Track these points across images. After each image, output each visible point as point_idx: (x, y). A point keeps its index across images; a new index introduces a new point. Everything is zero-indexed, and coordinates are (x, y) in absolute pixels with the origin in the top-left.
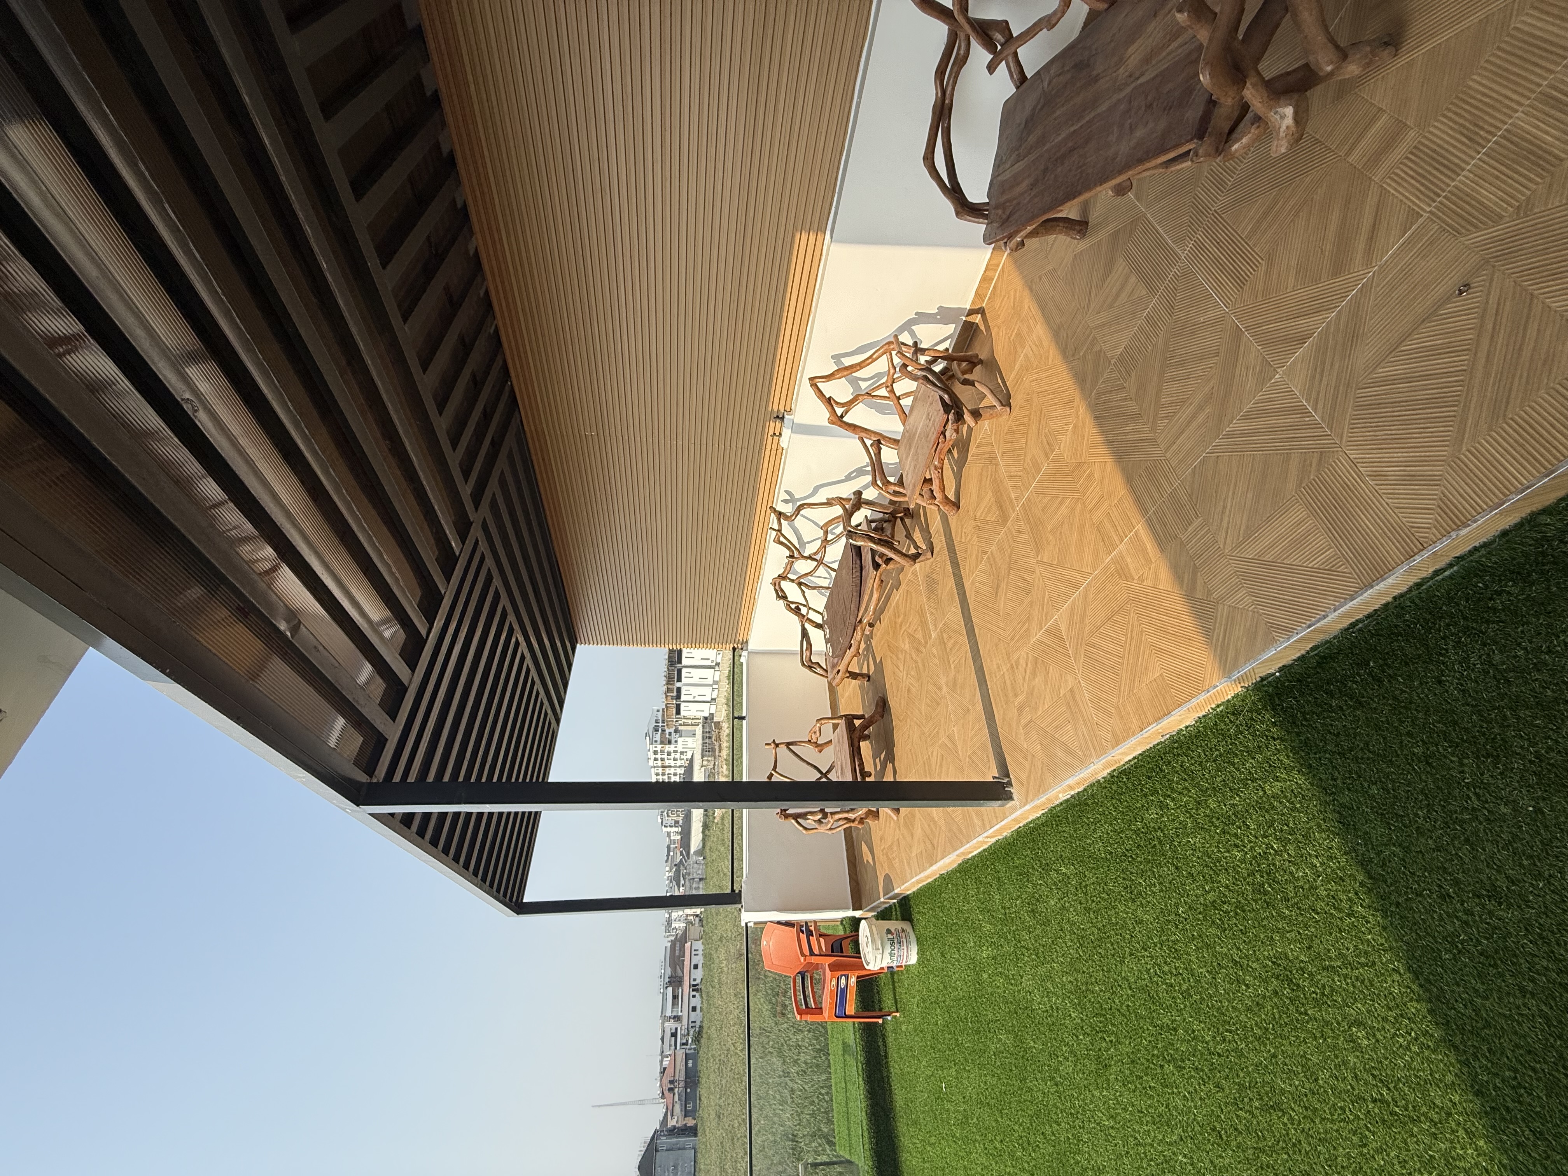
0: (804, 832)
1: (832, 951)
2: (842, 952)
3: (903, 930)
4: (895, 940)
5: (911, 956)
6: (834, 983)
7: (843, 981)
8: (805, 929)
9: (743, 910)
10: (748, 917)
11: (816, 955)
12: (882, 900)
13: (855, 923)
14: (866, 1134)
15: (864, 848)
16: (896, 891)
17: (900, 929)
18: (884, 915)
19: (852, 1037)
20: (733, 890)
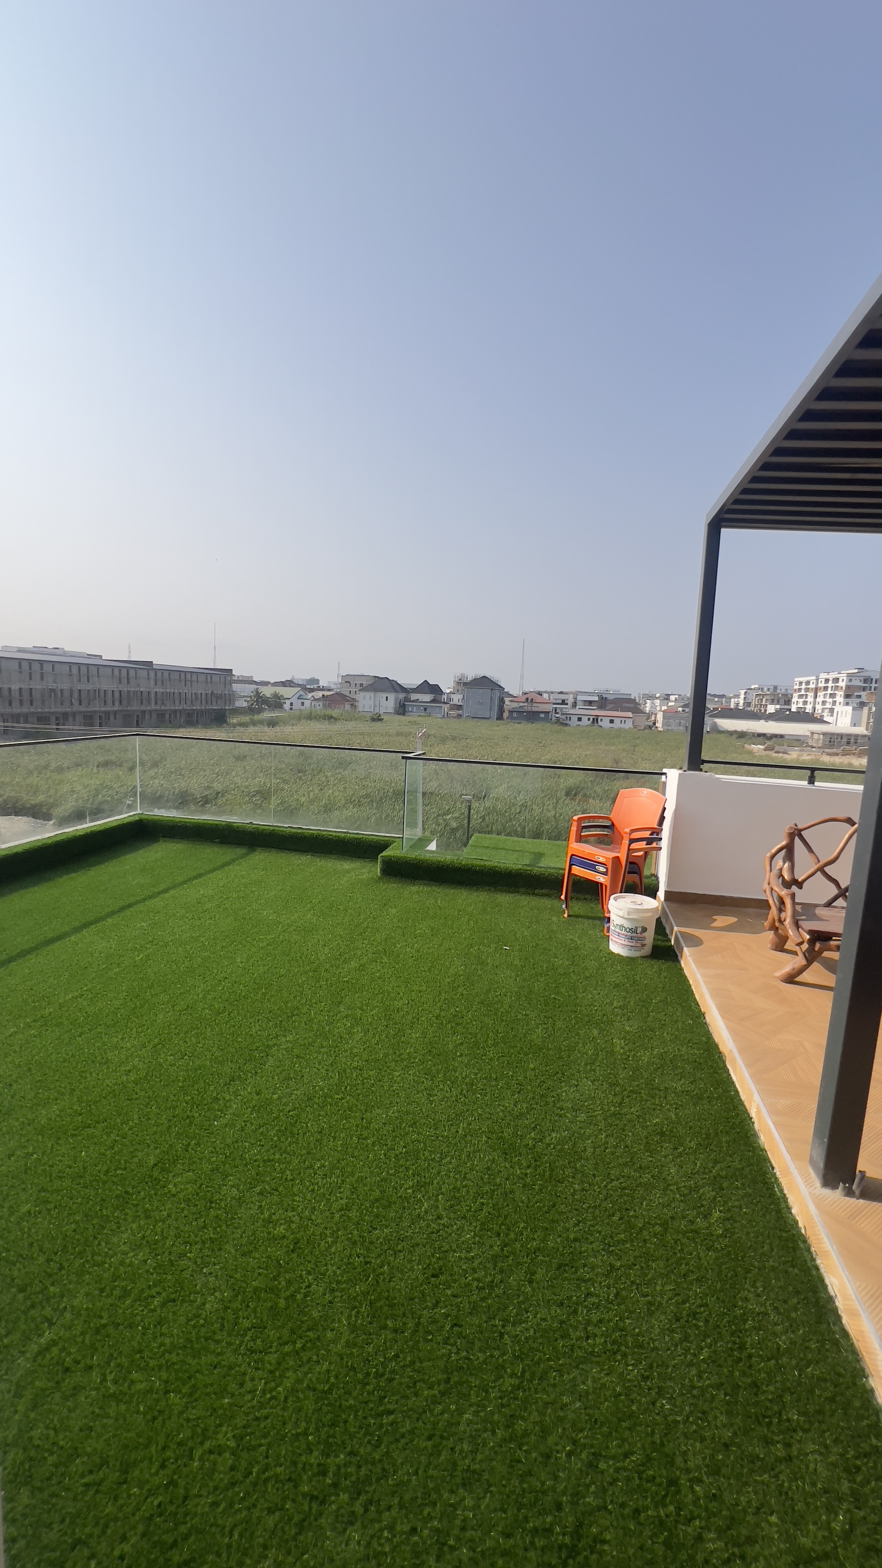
1: (631, 863)
2: (629, 873)
3: (643, 945)
4: (635, 934)
5: (617, 946)
6: (601, 860)
7: (602, 869)
8: (654, 837)
9: (681, 772)
10: (672, 777)
11: (629, 845)
12: (676, 929)
13: (652, 892)
14: (482, 863)
15: (733, 920)
16: (685, 949)
17: (645, 942)
18: (660, 928)
19: (552, 865)
20: (704, 762)
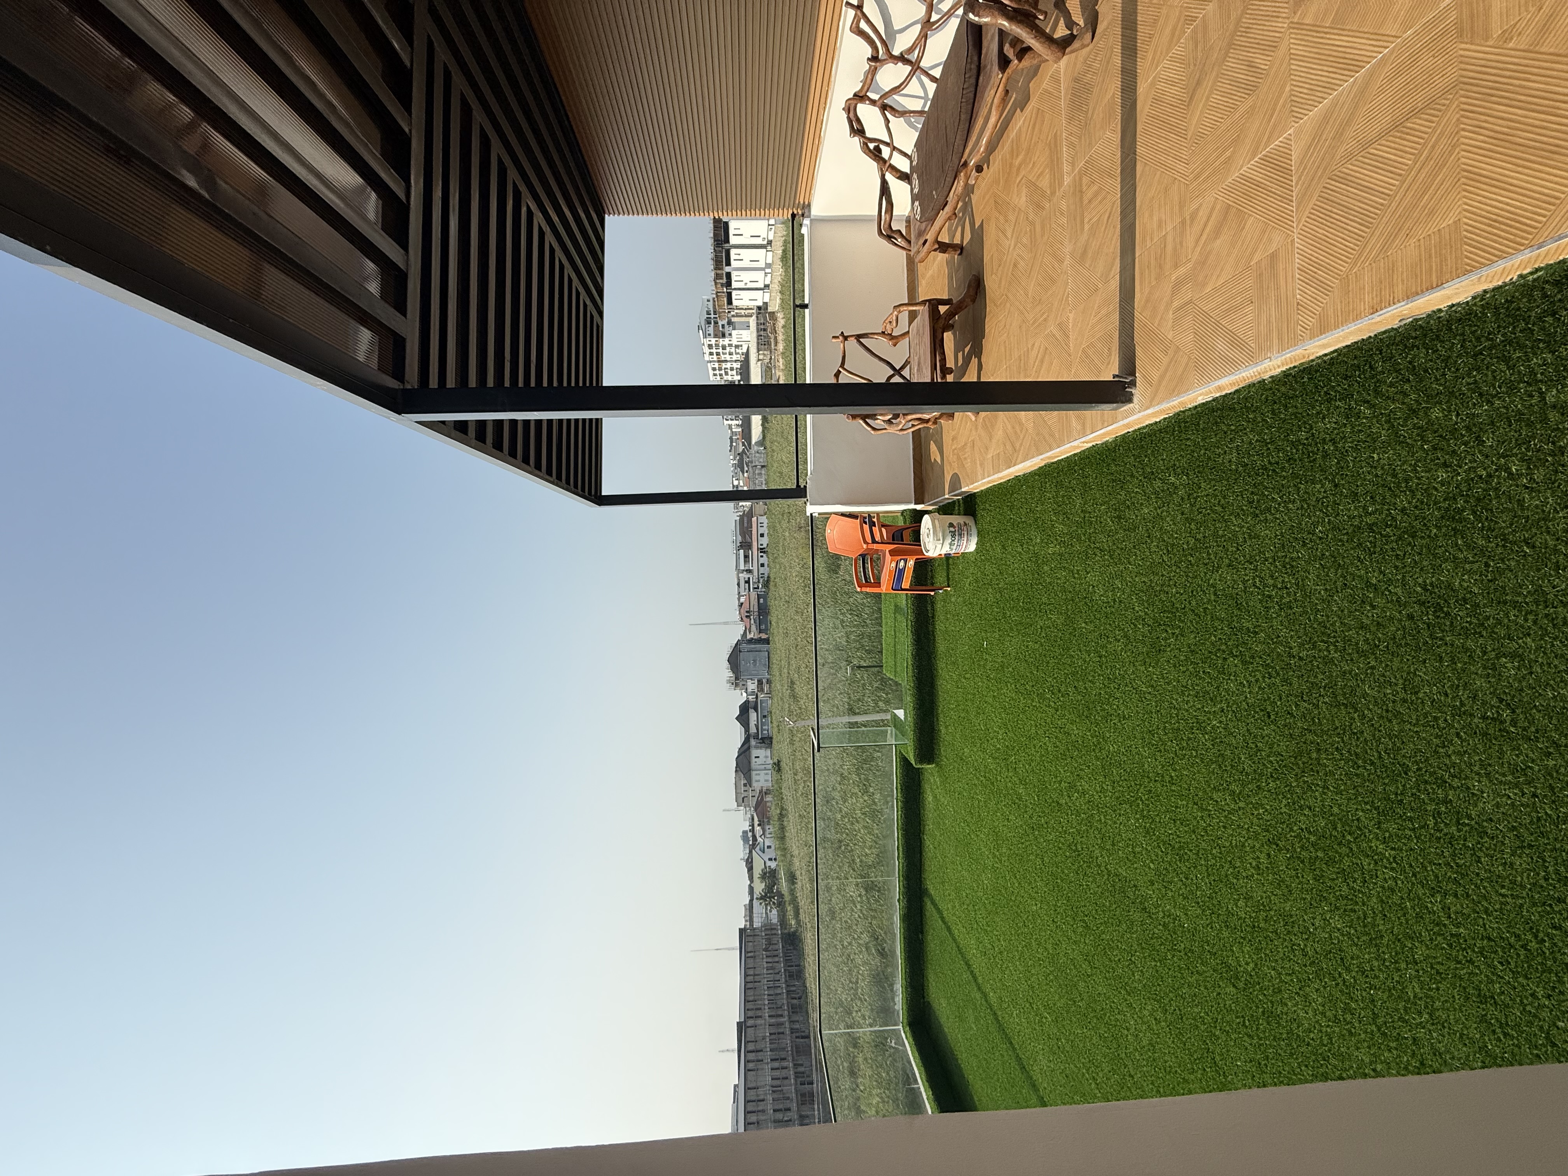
0: (872, 432)
1: (893, 540)
2: (902, 540)
3: (965, 524)
4: (957, 532)
5: (970, 545)
6: (893, 565)
7: (902, 564)
8: (868, 520)
9: (808, 504)
10: (812, 509)
11: (878, 543)
12: (947, 496)
13: (918, 516)
14: (910, 667)
15: (933, 447)
16: (963, 490)
17: (962, 523)
18: (946, 509)
19: (904, 602)
20: (798, 486)
